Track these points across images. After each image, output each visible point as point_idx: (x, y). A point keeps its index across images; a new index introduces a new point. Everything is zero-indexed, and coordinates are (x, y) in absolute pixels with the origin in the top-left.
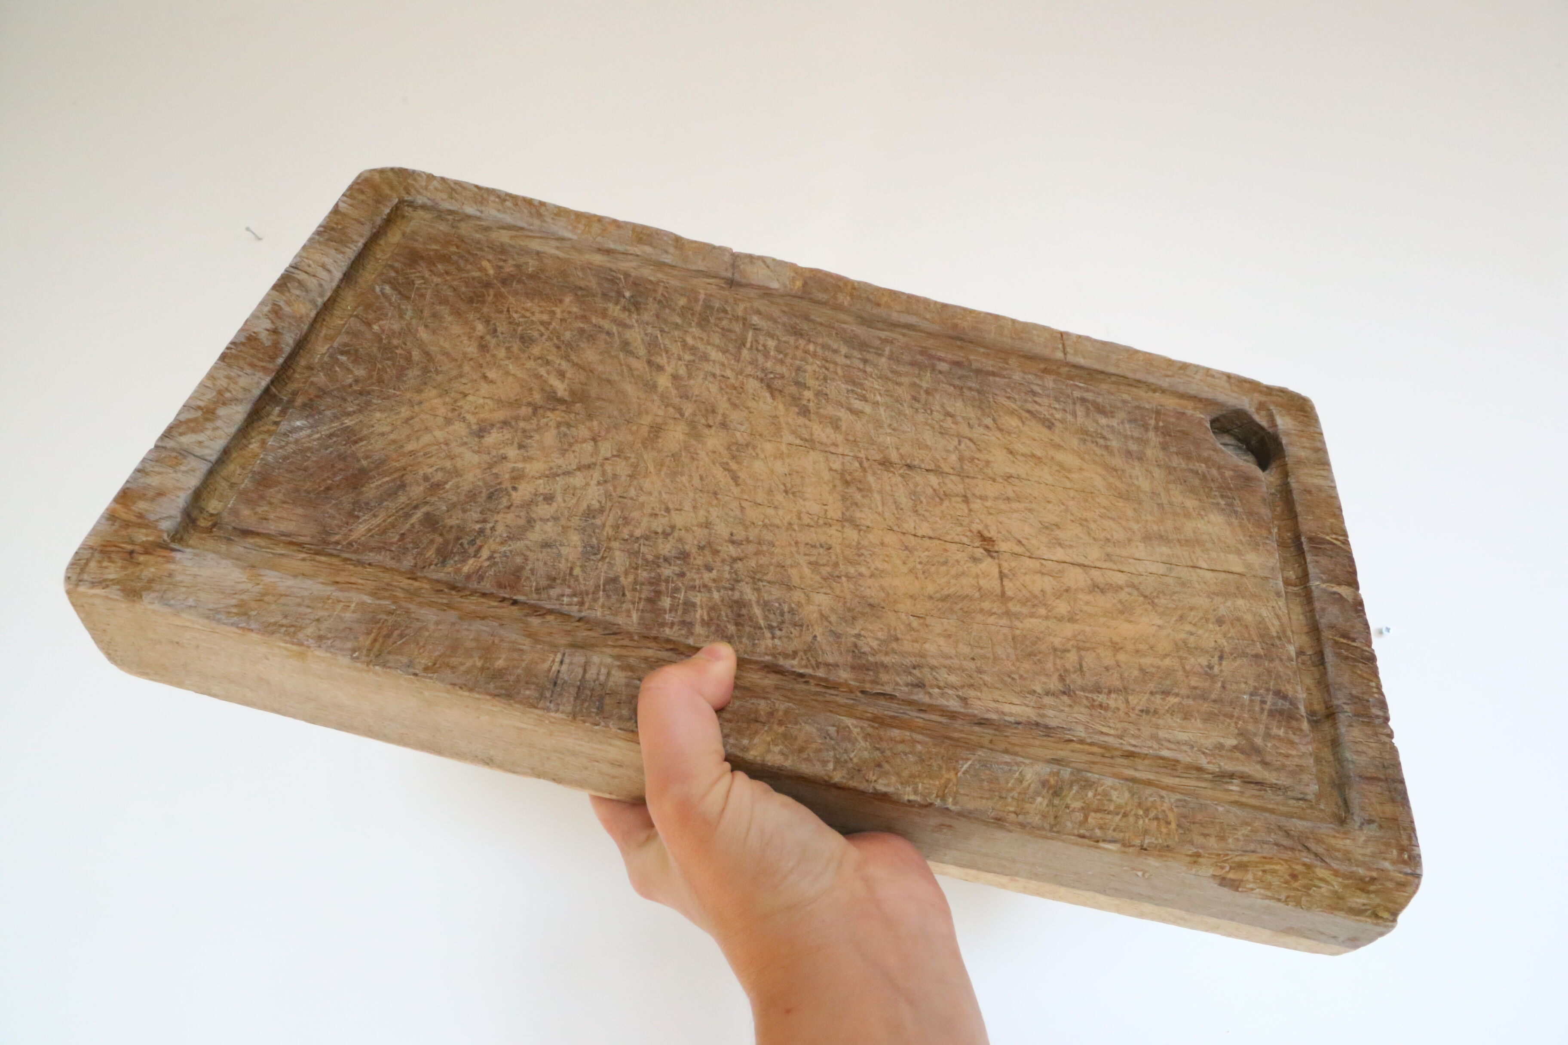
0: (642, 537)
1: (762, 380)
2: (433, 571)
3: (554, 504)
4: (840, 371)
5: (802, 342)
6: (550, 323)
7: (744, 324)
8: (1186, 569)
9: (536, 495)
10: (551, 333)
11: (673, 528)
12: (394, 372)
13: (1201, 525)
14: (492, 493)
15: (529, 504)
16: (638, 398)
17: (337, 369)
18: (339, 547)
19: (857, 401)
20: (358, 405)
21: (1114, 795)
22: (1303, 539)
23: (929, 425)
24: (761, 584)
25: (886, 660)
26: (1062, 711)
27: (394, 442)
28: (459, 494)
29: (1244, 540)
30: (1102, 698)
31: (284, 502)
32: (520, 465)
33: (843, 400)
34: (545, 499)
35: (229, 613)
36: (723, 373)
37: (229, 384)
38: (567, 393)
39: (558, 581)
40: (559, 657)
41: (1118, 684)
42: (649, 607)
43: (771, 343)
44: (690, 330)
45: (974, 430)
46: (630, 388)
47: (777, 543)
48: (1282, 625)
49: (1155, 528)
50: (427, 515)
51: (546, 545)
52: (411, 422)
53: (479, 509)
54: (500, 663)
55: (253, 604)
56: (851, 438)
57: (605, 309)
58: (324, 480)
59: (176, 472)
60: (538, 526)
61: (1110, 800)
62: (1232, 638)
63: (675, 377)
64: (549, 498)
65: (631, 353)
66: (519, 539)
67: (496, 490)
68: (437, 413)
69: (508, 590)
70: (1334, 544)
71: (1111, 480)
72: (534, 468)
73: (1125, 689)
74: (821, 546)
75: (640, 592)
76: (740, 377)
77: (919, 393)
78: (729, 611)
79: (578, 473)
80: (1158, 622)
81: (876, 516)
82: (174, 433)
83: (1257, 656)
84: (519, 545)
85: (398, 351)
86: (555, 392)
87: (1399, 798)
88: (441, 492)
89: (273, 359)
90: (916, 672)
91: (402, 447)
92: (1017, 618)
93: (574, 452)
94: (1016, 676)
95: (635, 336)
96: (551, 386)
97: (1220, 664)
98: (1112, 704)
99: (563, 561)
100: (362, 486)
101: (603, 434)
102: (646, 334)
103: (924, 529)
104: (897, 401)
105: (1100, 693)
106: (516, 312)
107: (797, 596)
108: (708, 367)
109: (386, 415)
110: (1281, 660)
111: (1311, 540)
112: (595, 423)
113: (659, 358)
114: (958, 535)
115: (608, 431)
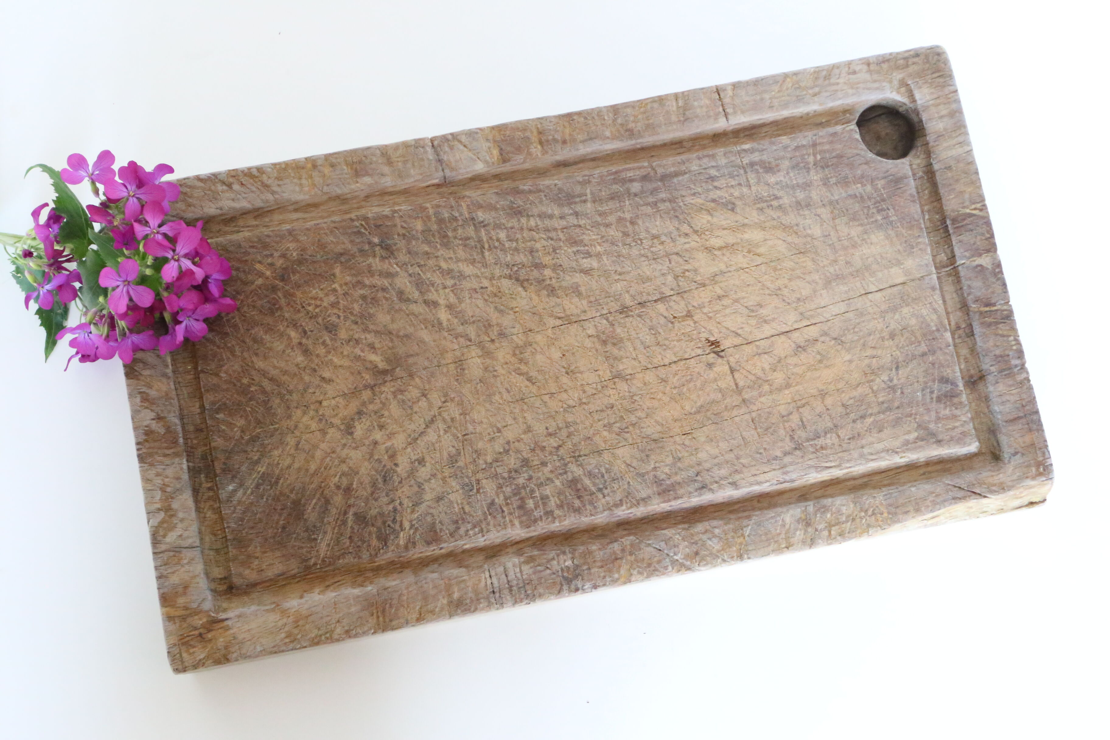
0: (493, 461)
1: (510, 277)
2: (383, 554)
3: (427, 464)
4: (561, 236)
5: (524, 220)
6: (338, 303)
7: (474, 225)
8: (860, 298)
9: (412, 463)
10: (345, 311)
11: (508, 443)
12: (262, 409)
13: (866, 250)
14: (384, 476)
15: (412, 473)
16: (434, 341)
17: (224, 427)
18: (318, 566)
19: (585, 260)
20: (258, 451)
21: (844, 509)
22: (948, 222)
23: (643, 256)
24: (581, 459)
25: (678, 478)
26: (798, 463)
27: (299, 469)
28: (365, 489)
29: (901, 249)
30: (820, 442)
31: (265, 552)
32: (389, 444)
33: (574, 264)
34: (419, 463)
35: (285, 643)
36: (481, 285)
37: (163, 480)
38: (385, 363)
39: (460, 522)
40: (487, 575)
41: (830, 425)
42: (522, 512)
43: (502, 235)
44: (439, 254)
45: (678, 243)
46: (425, 335)
47: (578, 421)
48: (939, 317)
49: (832, 270)
50: (355, 514)
51: (439, 499)
52: (300, 446)
53: (384, 494)
54: (456, 596)
55: (296, 631)
56: (592, 299)
57: (370, 266)
58: (277, 523)
59: (182, 566)
60: (426, 486)
61: (842, 514)
62: (903, 347)
63: (450, 307)
64: (421, 461)
65: (408, 300)
66: (420, 503)
67: (386, 473)
68: (312, 430)
69: (434, 544)
70: (974, 215)
71: (789, 239)
72: (399, 441)
73: (836, 426)
74: (607, 408)
75: (512, 504)
76: (494, 282)
77: (626, 226)
78: (570, 490)
79: (429, 430)
80: (848, 357)
81: (633, 362)
82: (159, 538)
83: (924, 354)
84: (423, 507)
85: (253, 389)
86: (376, 367)
87: (1035, 427)
88: (353, 493)
89: (175, 442)
90: (699, 478)
91: (307, 470)
92: (751, 403)
93: (416, 413)
94: (762, 451)
95: (403, 282)
96: (371, 362)
97: (898, 374)
98: (829, 442)
99: (456, 505)
100: (303, 515)
101: (427, 387)
102: (410, 275)
103: (670, 357)
104: (613, 244)
105: (819, 437)
106: (309, 305)
107: (606, 456)
108: (467, 284)
109: (280, 450)
110: (941, 349)
111: (954, 221)
112: (417, 380)
113: (430, 294)
114: (693, 350)
115: (429, 382)
